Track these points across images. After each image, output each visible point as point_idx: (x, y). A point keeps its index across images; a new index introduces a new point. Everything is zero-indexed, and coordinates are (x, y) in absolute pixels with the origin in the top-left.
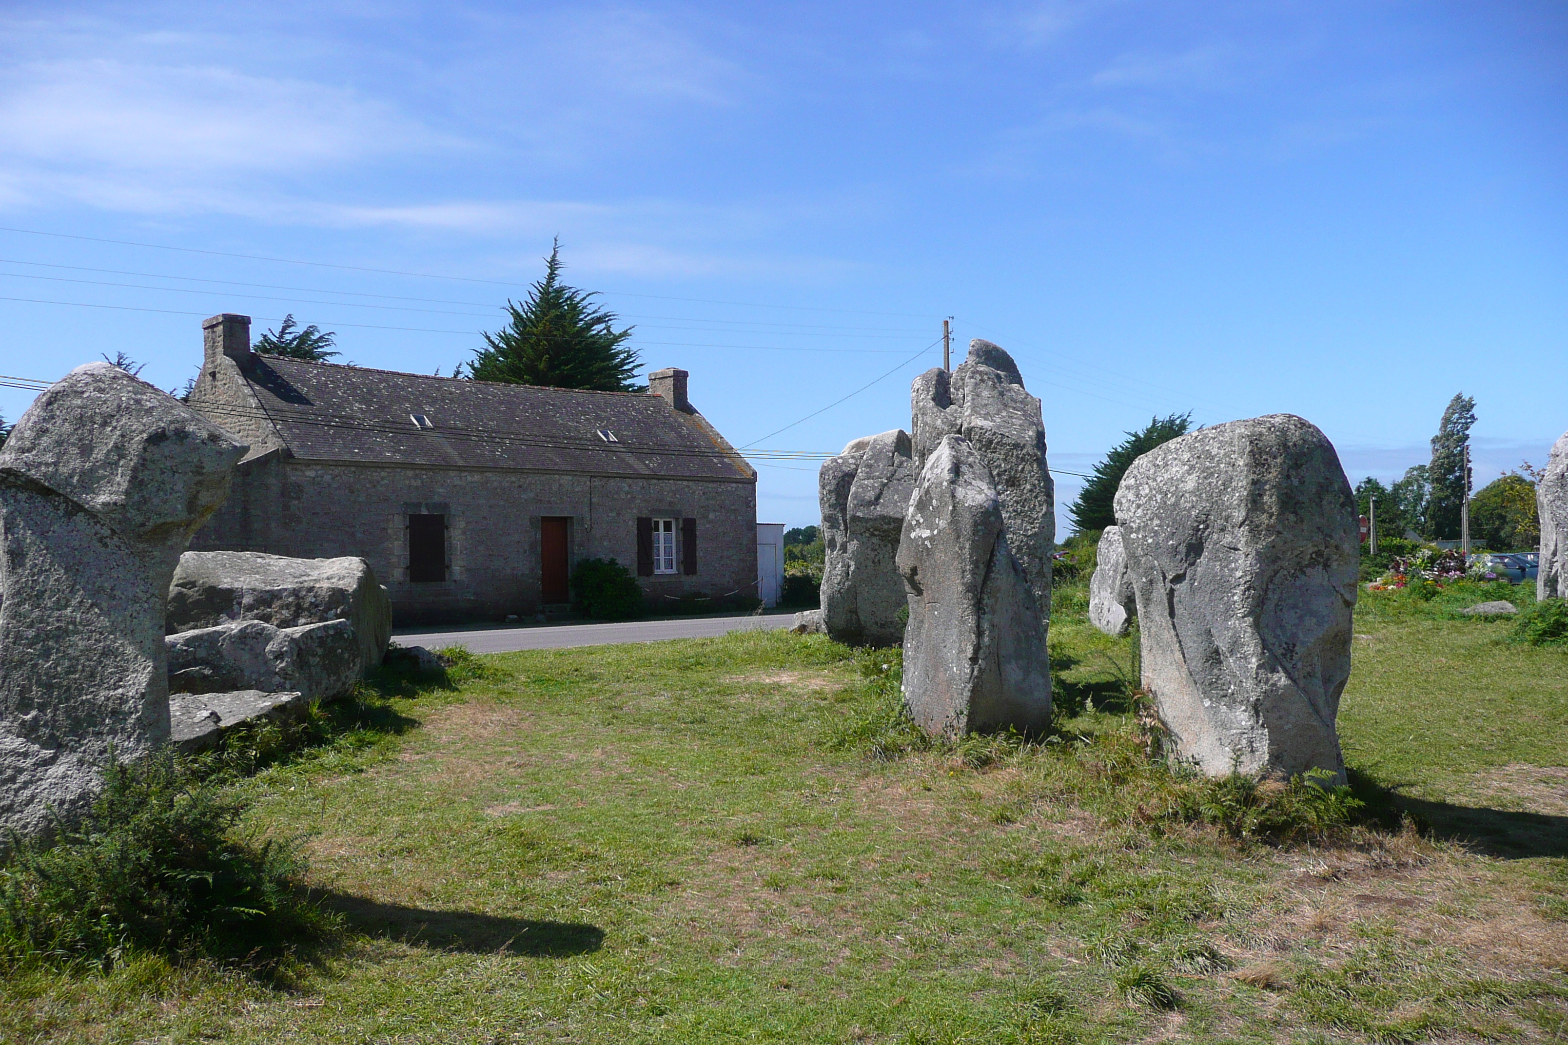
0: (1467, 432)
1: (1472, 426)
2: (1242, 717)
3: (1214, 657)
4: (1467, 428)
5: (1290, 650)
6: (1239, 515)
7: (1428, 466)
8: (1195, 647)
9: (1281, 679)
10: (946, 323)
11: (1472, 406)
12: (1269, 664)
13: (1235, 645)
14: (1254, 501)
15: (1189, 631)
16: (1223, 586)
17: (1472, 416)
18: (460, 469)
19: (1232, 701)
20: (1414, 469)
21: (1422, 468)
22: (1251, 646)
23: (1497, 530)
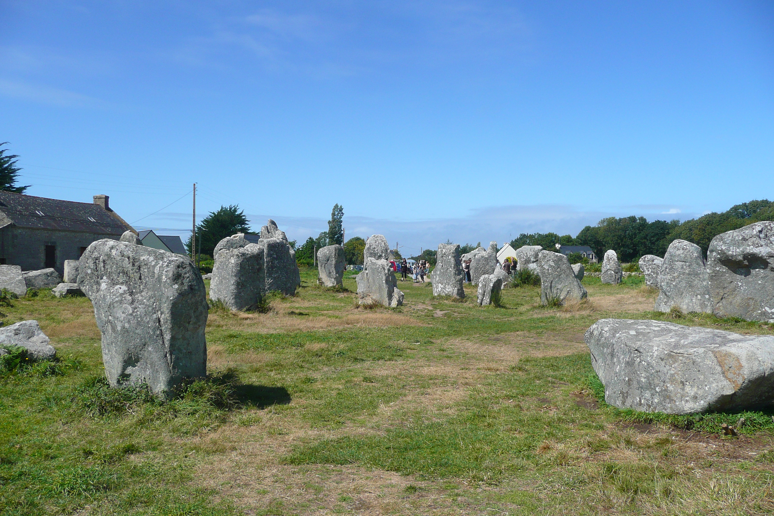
0: (341, 219)
1: (343, 217)
2: (333, 280)
3: (330, 273)
4: (341, 218)
5: (338, 272)
6: (333, 256)
7: (328, 232)
8: (328, 272)
9: (338, 275)
10: (194, 184)
11: (342, 209)
12: (336, 274)
13: (333, 271)
14: (335, 255)
15: (327, 270)
16: (332, 265)
17: (342, 213)
18: (59, 231)
19: (332, 278)
20: (322, 233)
21: (325, 233)
22: (334, 271)
23: (351, 258)
